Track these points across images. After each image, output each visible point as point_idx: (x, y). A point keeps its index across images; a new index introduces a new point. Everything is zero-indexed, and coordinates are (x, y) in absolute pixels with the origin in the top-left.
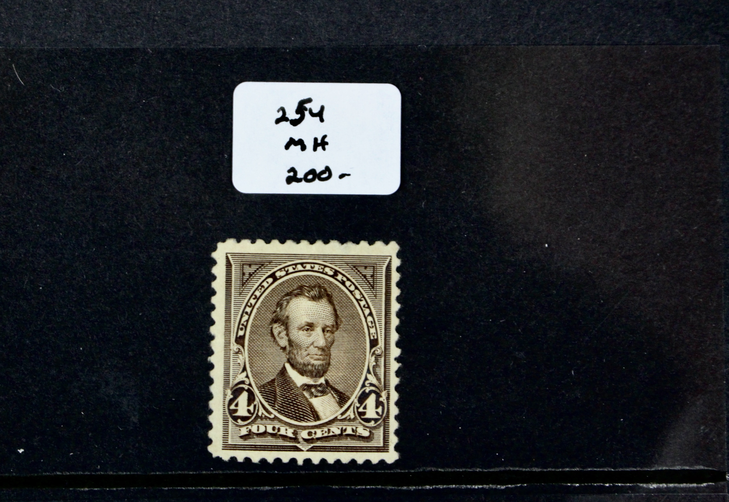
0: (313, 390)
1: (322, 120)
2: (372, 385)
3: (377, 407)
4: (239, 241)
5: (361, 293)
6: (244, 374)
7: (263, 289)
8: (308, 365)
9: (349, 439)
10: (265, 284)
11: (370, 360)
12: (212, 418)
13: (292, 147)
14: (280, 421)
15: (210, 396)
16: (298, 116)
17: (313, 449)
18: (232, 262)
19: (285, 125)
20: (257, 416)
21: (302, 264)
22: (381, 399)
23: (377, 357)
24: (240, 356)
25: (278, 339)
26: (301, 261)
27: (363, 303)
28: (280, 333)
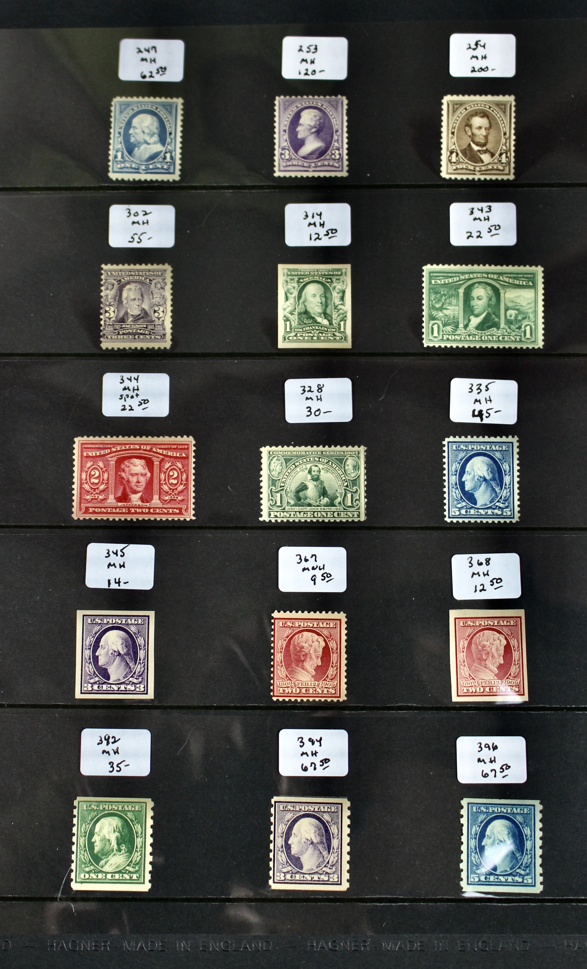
0: (481, 152)
1: (485, 48)
2: (504, 150)
3: (506, 158)
4: (452, 96)
5: (500, 115)
6: (454, 146)
7: (462, 114)
8: (480, 142)
9: (495, 170)
10: (462, 112)
11: (503, 140)
12: (442, 163)
13: (473, 58)
15: (441, 155)
16: (475, 47)
17: (481, 174)
18: (449, 103)
19: (471, 50)
20: (460, 162)
22: (508, 155)
23: (506, 139)
24: (453, 139)
25: (468, 133)
26: (476, 103)
27: (501, 118)
28: (468, 130)
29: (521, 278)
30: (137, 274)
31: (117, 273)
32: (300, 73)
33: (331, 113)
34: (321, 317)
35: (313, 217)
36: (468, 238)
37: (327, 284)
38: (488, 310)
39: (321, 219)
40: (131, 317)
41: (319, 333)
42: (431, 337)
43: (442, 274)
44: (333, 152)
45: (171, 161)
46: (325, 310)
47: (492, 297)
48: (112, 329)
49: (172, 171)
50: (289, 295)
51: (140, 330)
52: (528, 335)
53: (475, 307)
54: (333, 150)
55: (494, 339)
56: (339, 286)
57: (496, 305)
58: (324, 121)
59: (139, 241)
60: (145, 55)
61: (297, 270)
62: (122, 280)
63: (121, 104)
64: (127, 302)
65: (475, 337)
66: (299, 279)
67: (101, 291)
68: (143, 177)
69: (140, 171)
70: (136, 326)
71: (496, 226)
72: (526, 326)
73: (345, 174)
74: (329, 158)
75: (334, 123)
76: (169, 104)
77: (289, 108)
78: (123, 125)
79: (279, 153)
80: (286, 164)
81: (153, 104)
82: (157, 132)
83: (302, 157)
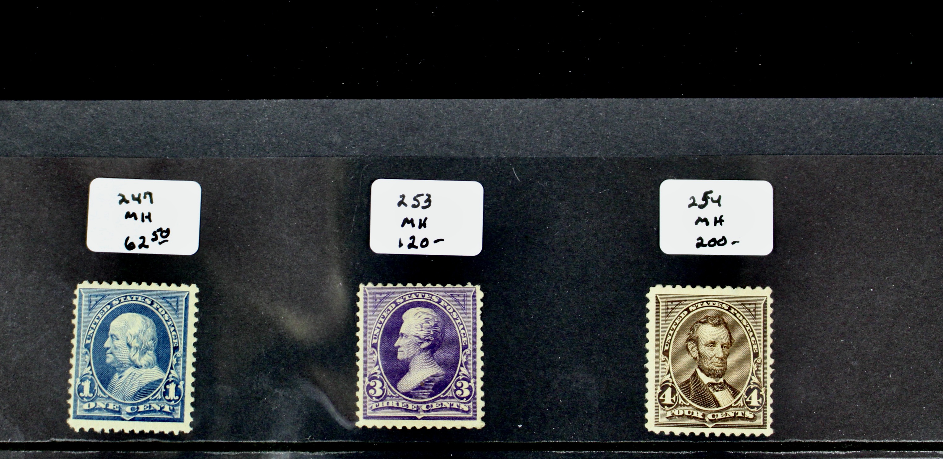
0: (715, 387)
1: (720, 205)
2: (755, 383)
3: (758, 398)
4: (664, 286)
5: (747, 322)
6: (669, 375)
7: (681, 319)
8: (712, 370)
9: (740, 420)
10: (682, 315)
11: (754, 367)
12: (647, 405)
13: (700, 223)
14: (694, 407)
15: (646, 391)
16: (703, 203)
17: (715, 427)
18: (660, 300)
19: (695, 208)
20: (678, 404)
22: (761, 393)
23: (758, 365)
24: (666, 364)
25: (691, 352)
26: (706, 300)
27: (748, 328)
28: (692, 348)
32: (401, 245)
33: (455, 316)
44: (459, 384)
45: (177, 398)
49: (178, 416)
54: (459, 380)
58: (443, 328)
60: (133, 207)
63: (91, 294)
68: (127, 426)
69: (122, 416)
73: (479, 424)
74: (451, 396)
75: (460, 332)
76: (173, 295)
77: (382, 306)
78: (93, 333)
79: (364, 386)
80: (377, 406)
81: (146, 296)
82: (153, 345)
83: (403, 394)
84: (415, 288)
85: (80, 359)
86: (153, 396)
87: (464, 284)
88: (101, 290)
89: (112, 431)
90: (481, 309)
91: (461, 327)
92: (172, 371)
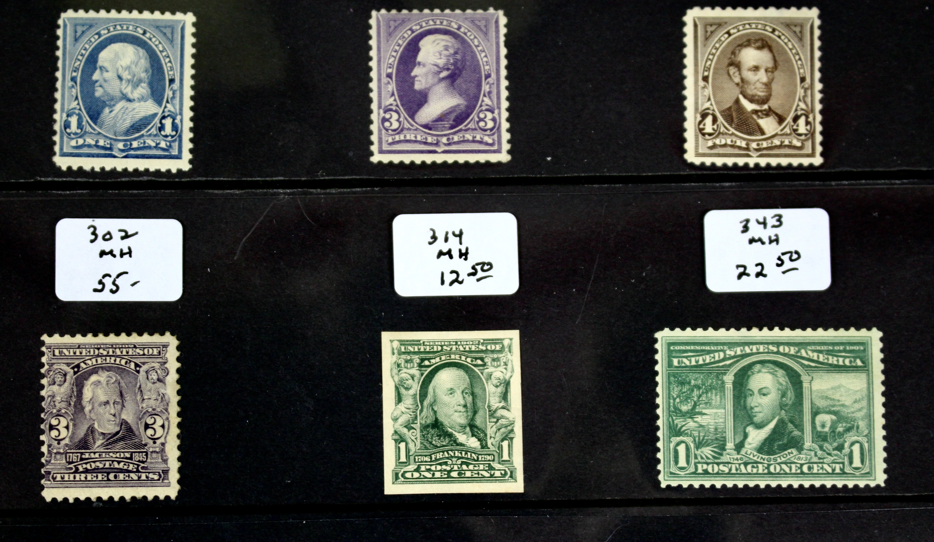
0: (760, 114)
2: (802, 109)
3: (806, 125)
4: (702, 8)
5: (793, 44)
6: (709, 103)
7: (721, 42)
8: (756, 95)
9: (787, 148)
10: (723, 39)
11: (800, 92)
12: (686, 135)
14: (737, 136)
15: (684, 119)
17: (761, 156)
18: (698, 23)
20: (720, 133)
21: (749, 24)
22: (809, 120)
23: (806, 90)
24: (706, 90)
25: (733, 77)
26: (748, 22)
27: (794, 51)
28: (734, 73)
29: (840, 351)
30: (111, 353)
31: (71, 350)
33: (476, 43)
34: (465, 434)
35: (446, 240)
36: (740, 276)
37: (476, 369)
38: (779, 414)
39: (461, 243)
40: (101, 438)
41: (461, 465)
42: (673, 469)
43: (692, 348)
44: (482, 116)
45: (174, 133)
46: (473, 419)
47: (787, 389)
48: (64, 461)
49: (175, 152)
50: (403, 391)
51: (119, 462)
52: (857, 462)
53: (756, 410)
54: (482, 111)
55: (793, 471)
56: (498, 373)
57: (794, 404)
58: (464, 56)
59: (114, 288)
61: (417, 343)
62: (82, 365)
63: (76, 23)
64: (93, 409)
65: (757, 467)
66: (422, 360)
67: (42, 387)
68: (120, 164)
69: (113, 153)
70: (111, 454)
71: (791, 252)
72: (852, 444)
73: (504, 157)
74: (473, 127)
75: (482, 60)
76: (168, 24)
77: (396, 33)
78: (80, 65)
79: (379, 118)
80: (393, 139)
81: (137, 25)
82: (146, 77)
83: (423, 126)
84: (433, 14)
85: (66, 92)
86: (147, 132)
87: (485, 9)
88: (87, 19)
89: (103, 169)
90: (506, 35)
91: (483, 54)
92: (168, 105)
